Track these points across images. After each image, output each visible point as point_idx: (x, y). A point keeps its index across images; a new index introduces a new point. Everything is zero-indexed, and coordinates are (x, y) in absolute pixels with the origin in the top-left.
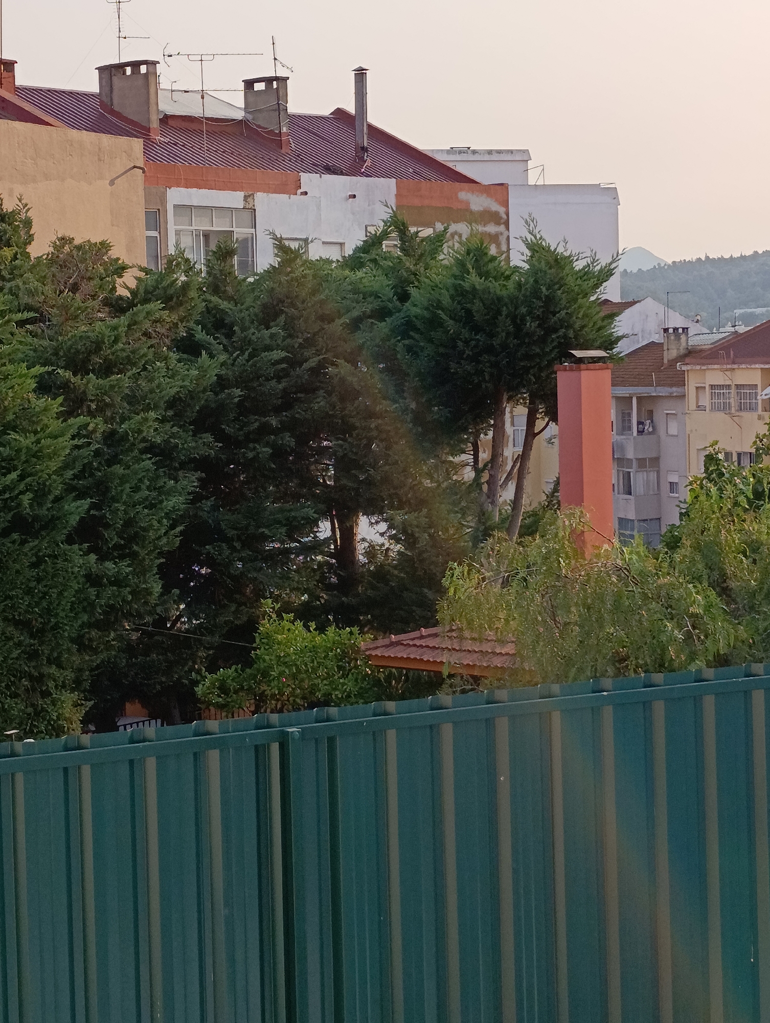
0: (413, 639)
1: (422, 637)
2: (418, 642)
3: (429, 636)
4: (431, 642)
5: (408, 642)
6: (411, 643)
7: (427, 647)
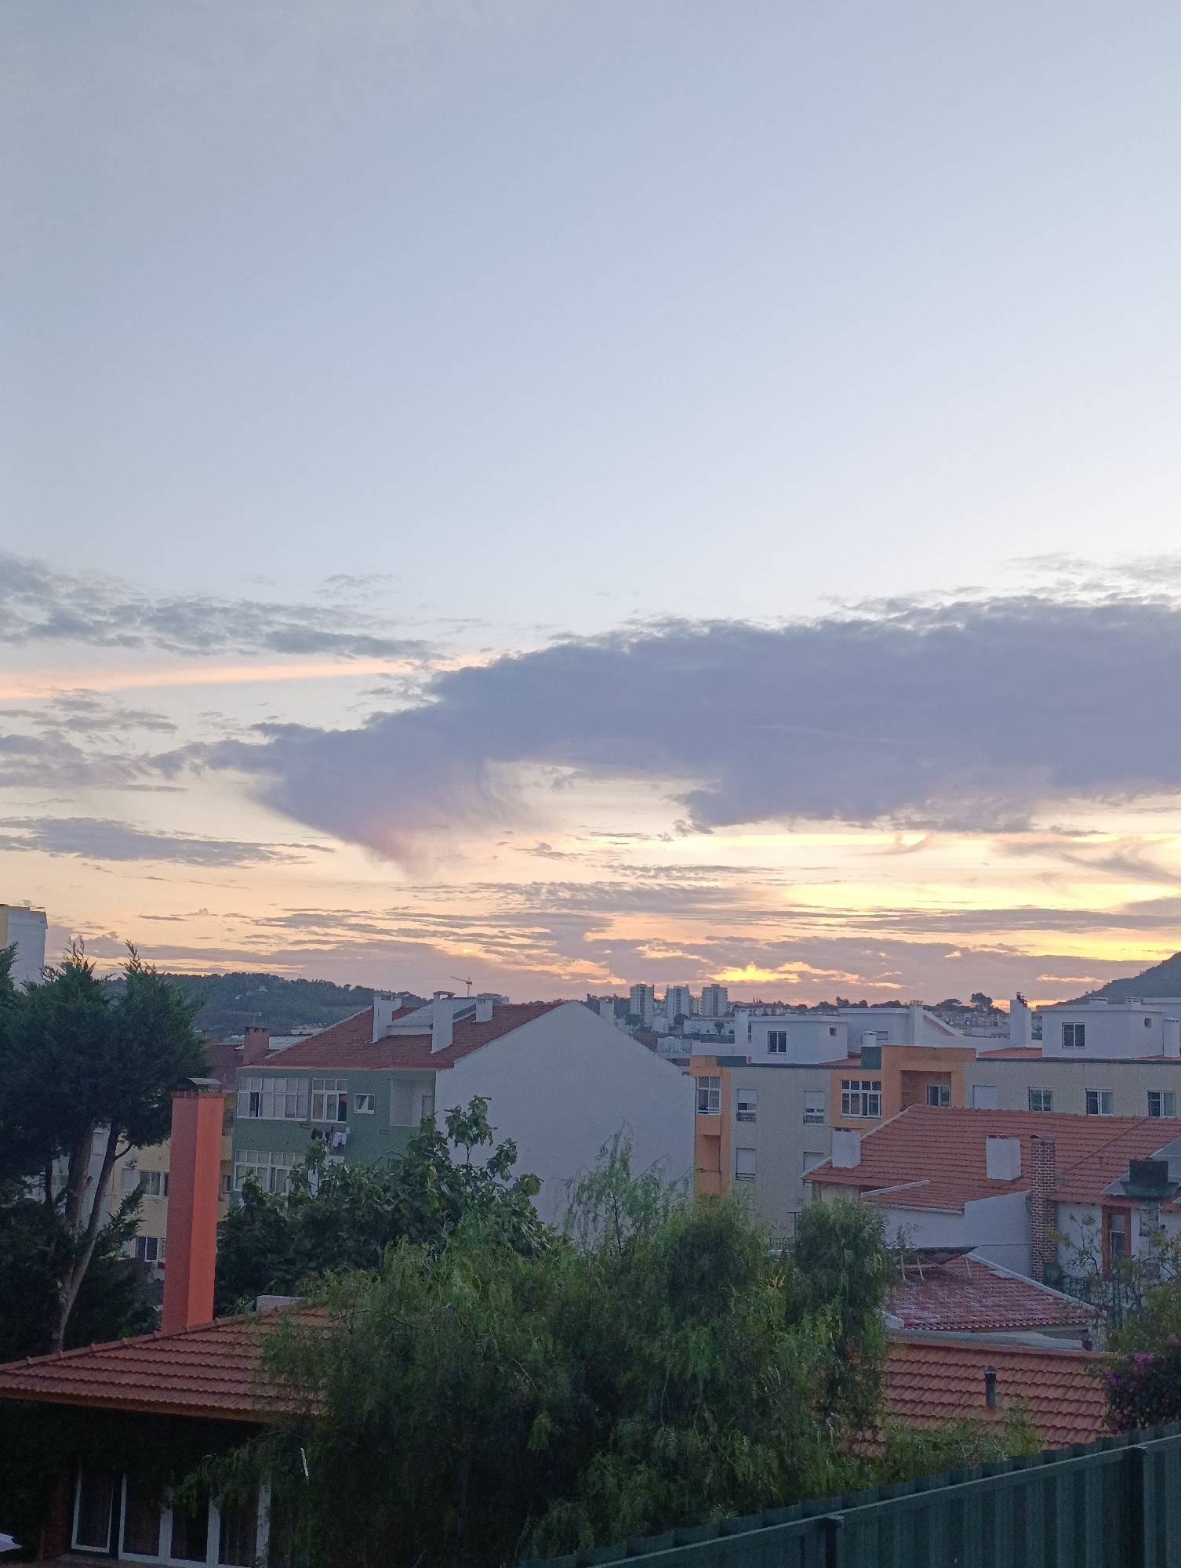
0: (19, 1369)
1: (29, 1366)
2: (26, 1372)
3: (36, 1365)
4: (42, 1372)
5: (14, 1371)
6: (18, 1372)
7: (37, 1376)
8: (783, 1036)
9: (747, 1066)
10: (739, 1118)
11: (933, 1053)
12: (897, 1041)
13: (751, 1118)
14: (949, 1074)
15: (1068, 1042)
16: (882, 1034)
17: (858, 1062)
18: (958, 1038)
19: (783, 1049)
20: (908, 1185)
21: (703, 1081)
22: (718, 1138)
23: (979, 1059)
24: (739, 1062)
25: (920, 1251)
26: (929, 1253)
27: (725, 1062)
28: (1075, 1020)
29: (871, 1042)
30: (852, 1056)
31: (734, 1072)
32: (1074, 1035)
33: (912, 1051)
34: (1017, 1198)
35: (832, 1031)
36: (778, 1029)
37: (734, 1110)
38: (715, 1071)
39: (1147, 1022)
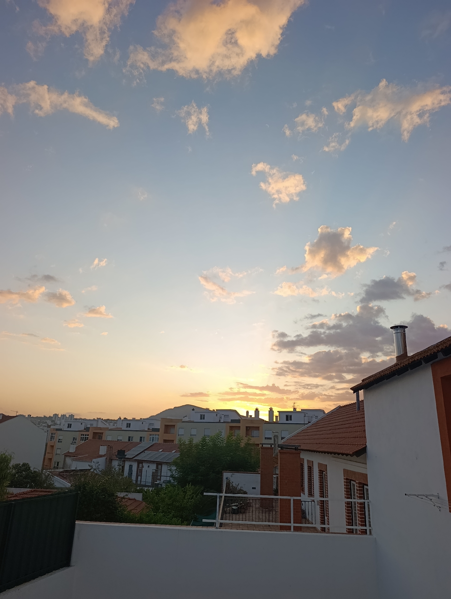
8: (71, 424)
9: (62, 431)
10: (58, 442)
11: (100, 429)
12: (95, 426)
13: (61, 442)
14: (103, 433)
15: (127, 427)
16: (91, 425)
17: (85, 430)
18: (107, 425)
19: (70, 427)
20: (83, 456)
21: (52, 434)
22: (53, 446)
23: (109, 430)
24: (60, 430)
25: (80, 470)
26: (81, 470)
27: (57, 430)
28: (129, 422)
29: (89, 426)
30: (85, 429)
31: (59, 432)
32: (129, 425)
33: (97, 428)
34: (104, 458)
35: (81, 424)
36: (70, 423)
37: (58, 440)
38: (55, 432)
39: (142, 423)
